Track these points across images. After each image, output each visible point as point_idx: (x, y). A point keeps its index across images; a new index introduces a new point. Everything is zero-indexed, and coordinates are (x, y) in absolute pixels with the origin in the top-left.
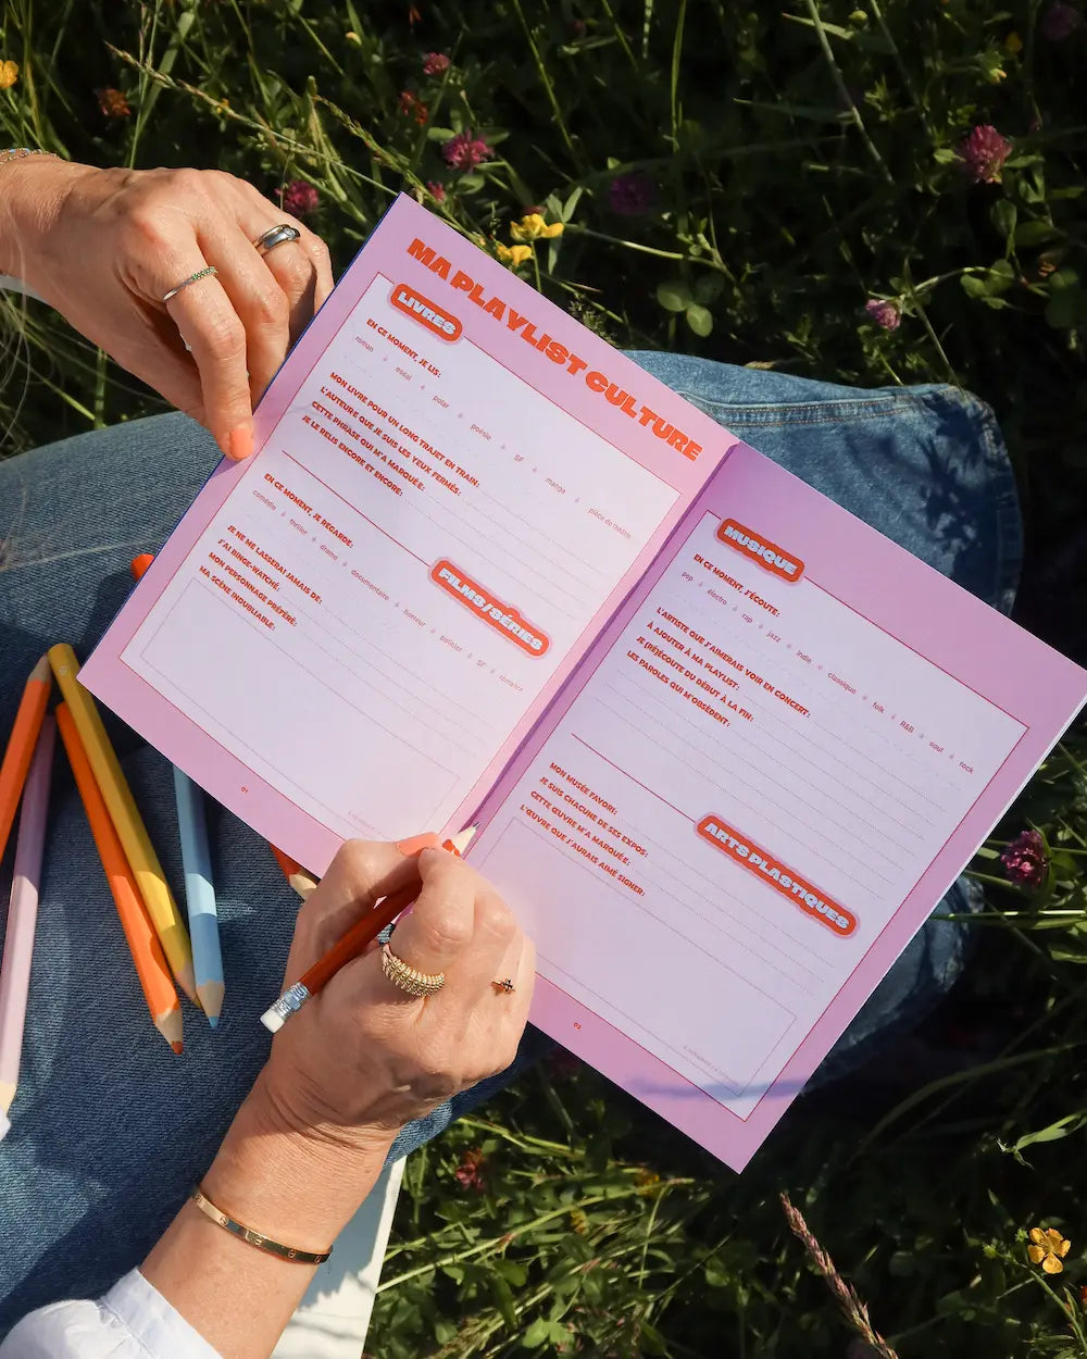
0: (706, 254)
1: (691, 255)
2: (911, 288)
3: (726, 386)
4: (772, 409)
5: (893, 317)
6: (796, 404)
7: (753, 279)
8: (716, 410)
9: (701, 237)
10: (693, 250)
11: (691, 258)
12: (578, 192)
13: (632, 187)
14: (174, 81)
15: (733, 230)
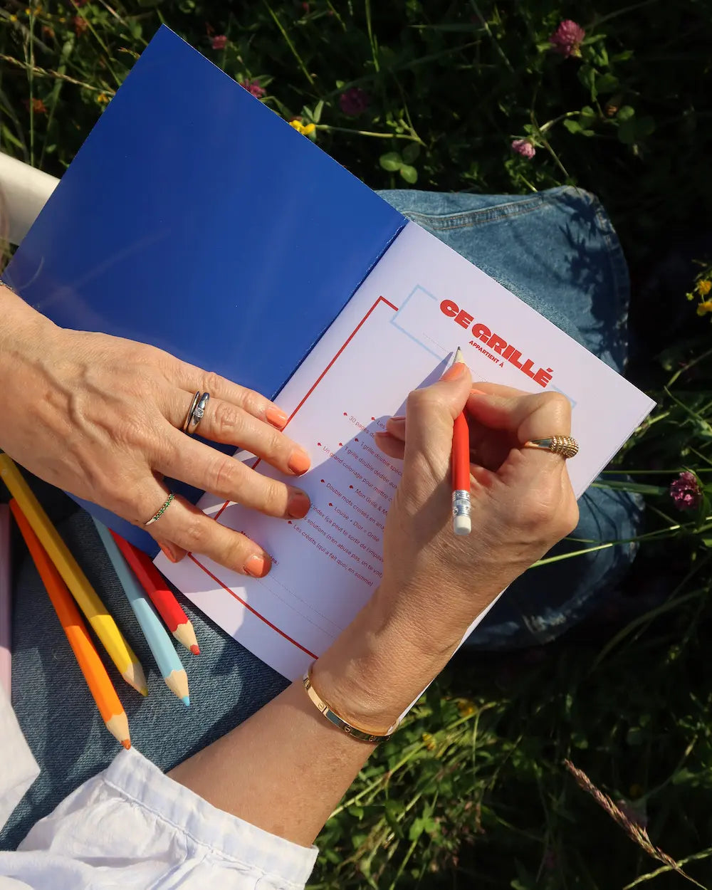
0: (407, 132)
1: (397, 133)
2: (538, 129)
3: (435, 204)
4: (466, 215)
5: (530, 149)
6: (481, 210)
7: (437, 145)
8: (431, 220)
9: (402, 122)
10: (398, 130)
11: (398, 136)
12: (321, 104)
13: (355, 96)
14: (46, 71)
15: (420, 116)
